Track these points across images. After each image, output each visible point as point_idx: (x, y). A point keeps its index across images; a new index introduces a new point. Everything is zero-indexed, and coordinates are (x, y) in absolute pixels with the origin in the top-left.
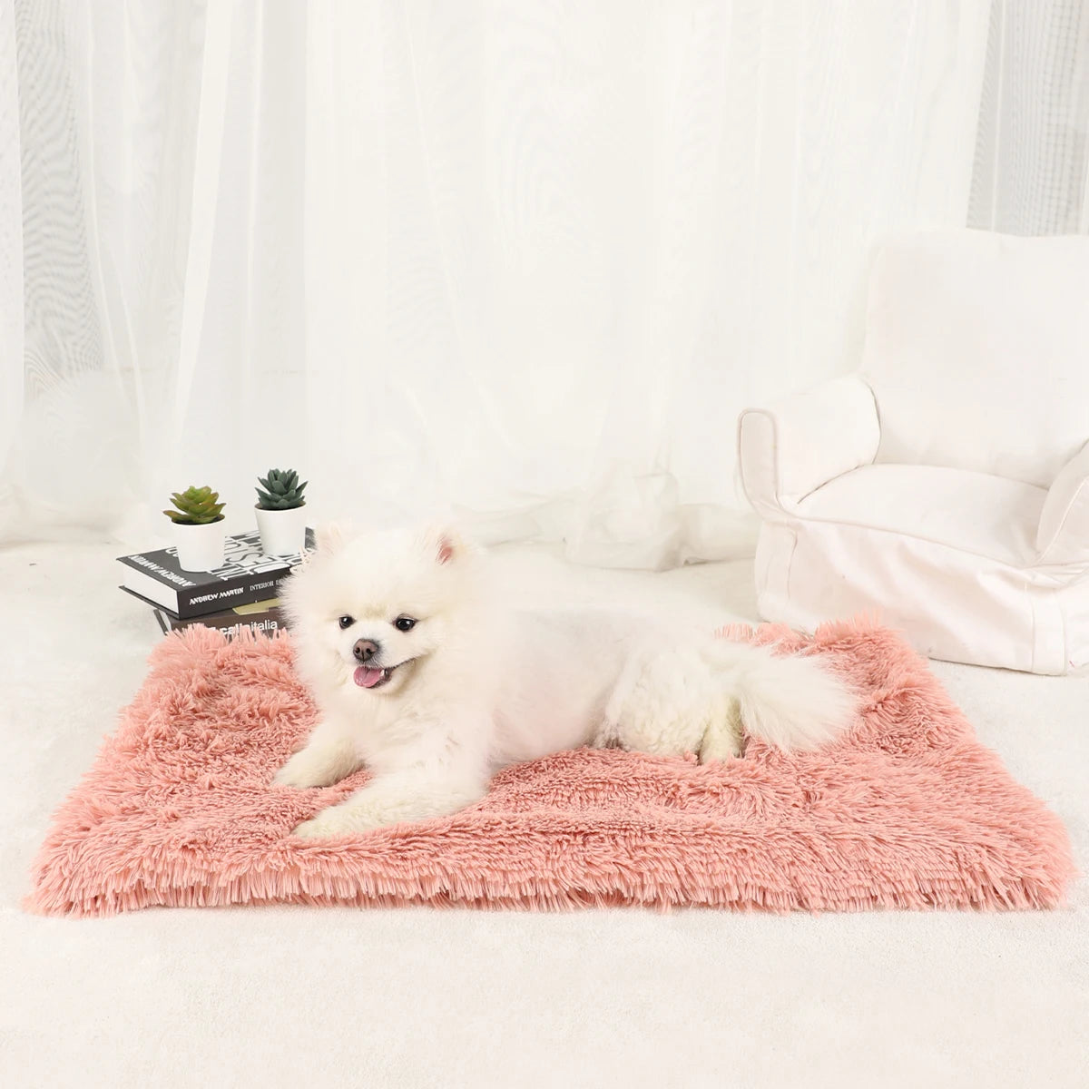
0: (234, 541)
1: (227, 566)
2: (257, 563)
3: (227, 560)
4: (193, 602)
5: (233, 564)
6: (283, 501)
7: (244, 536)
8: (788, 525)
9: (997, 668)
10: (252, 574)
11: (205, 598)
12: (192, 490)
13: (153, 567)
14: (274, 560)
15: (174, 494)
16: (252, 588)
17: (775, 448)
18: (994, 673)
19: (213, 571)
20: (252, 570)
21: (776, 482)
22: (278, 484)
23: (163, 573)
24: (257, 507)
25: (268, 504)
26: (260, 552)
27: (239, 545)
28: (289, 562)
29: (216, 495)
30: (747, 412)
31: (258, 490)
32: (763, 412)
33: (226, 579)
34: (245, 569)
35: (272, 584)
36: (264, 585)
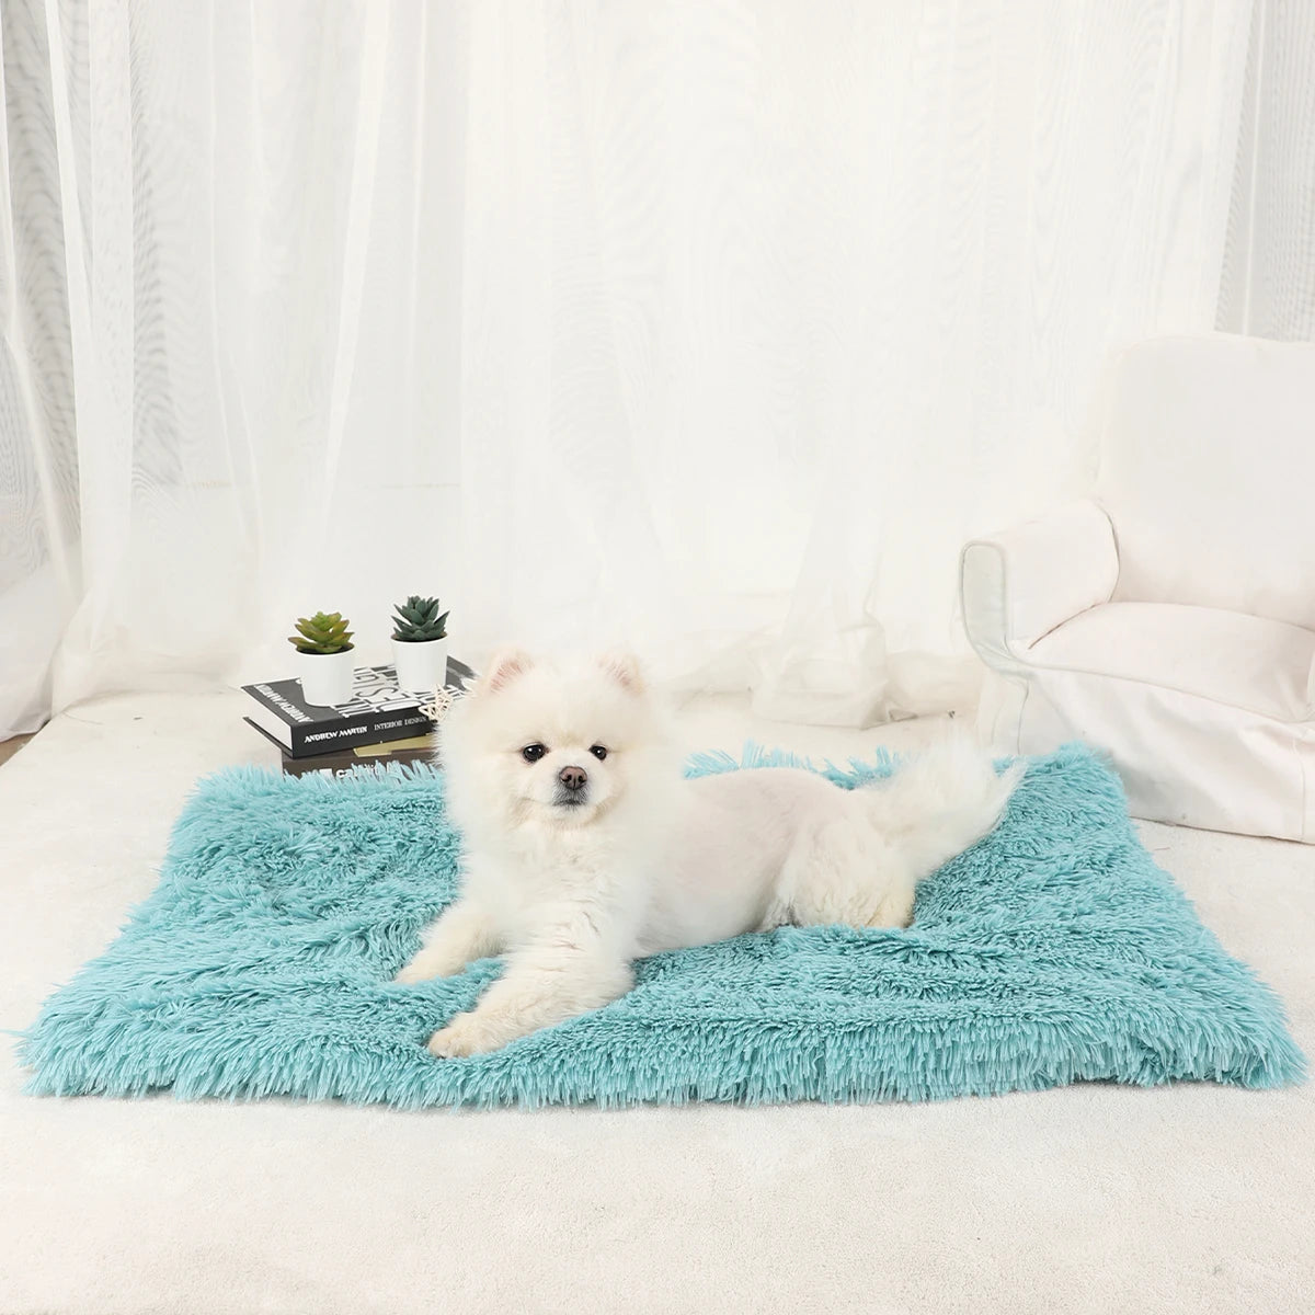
0: (373, 673)
1: (354, 701)
2: (388, 700)
3: (358, 695)
4: (308, 739)
5: (362, 699)
6: (419, 632)
7: (386, 668)
8: (1019, 674)
9: (1261, 837)
10: (377, 711)
11: (322, 736)
12: (320, 616)
13: (276, 698)
14: (407, 697)
15: (300, 620)
16: (377, 727)
17: (1004, 586)
18: (1258, 842)
19: (337, 707)
20: (378, 708)
21: (1005, 625)
22: (415, 613)
23: (284, 706)
24: (393, 637)
25: (405, 636)
26: (396, 687)
27: (377, 678)
28: (423, 700)
29: (346, 622)
30: (972, 544)
31: (394, 618)
32: (991, 545)
33: (347, 716)
34: (372, 706)
35: (399, 723)
36: (392, 725)
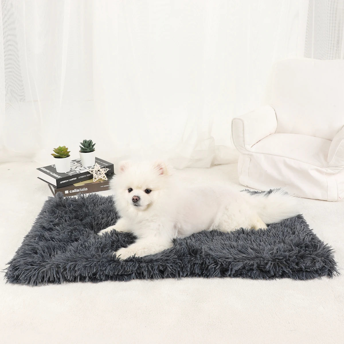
0: (73, 162)
1: (71, 171)
2: (81, 170)
3: (71, 169)
4: (61, 183)
5: (73, 170)
6: (88, 150)
7: (75, 160)
8: (248, 154)
10: (79, 173)
12: (60, 147)
13: (48, 171)
14: (86, 168)
15: (54, 149)
16: (79, 178)
17: (244, 130)
19: (67, 173)
21: (244, 141)
22: (86, 144)
23: (51, 173)
24: (80, 151)
25: (83, 151)
26: (81, 166)
27: (74, 163)
29: (67, 148)
30: (234, 119)
31: (80, 146)
32: (239, 119)
33: (71, 175)
34: (77, 172)
35: (85, 176)
36: (83, 177)
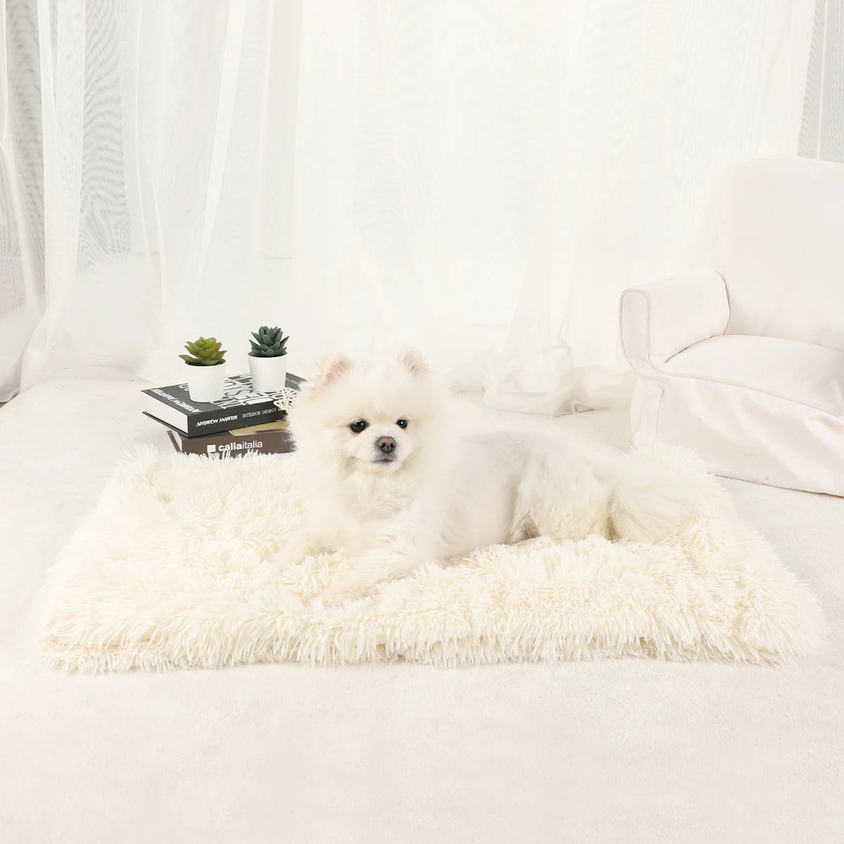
0: (231, 380)
1: (226, 398)
2: (249, 397)
3: (226, 394)
4: (199, 424)
5: (230, 397)
6: (270, 351)
7: (238, 377)
8: (658, 379)
10: (245, 405)
11: (208, 422)
12: (201, 339)
13: (170, 397)
14: (262, 395)
15: (188, 342)
16: (244, 416)
19: (215, 402)
20: (244, 402)
21: (649, 344)
22: (267, 338)
23: (177, 402)
24: (250, 354)
25: (259, 352)
26: (251, 389)
27: (235, 384)
28: (273, 397)
29: (219, 344)
30: (626, 292)
31: (250, 341)
33: (225, 408)
34: (239, 401)
35: (259, 413)
36: (254, 414)
